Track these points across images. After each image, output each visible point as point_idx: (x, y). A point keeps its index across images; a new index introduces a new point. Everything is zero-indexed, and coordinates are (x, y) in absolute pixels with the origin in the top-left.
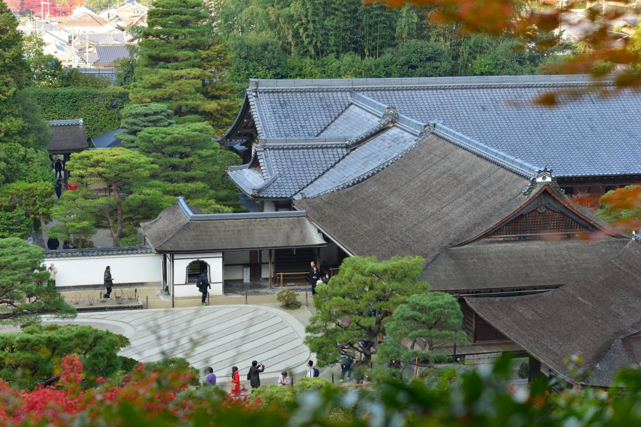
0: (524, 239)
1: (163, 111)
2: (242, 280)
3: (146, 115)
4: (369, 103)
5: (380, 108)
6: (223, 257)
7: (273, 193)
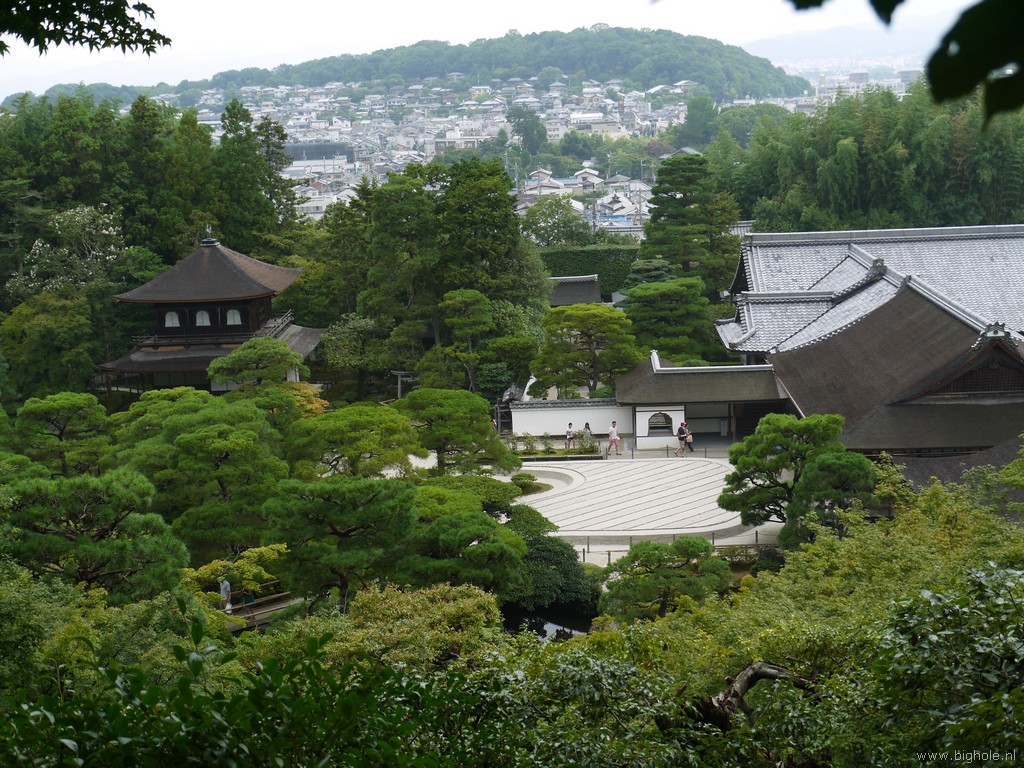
0: (975, 397)
1: (663, 267)
2: (719, 433)
3: (648, 270)
4: (862, 255)
5: (870, 259)
6: (685, 410)
7: (749, 347)
